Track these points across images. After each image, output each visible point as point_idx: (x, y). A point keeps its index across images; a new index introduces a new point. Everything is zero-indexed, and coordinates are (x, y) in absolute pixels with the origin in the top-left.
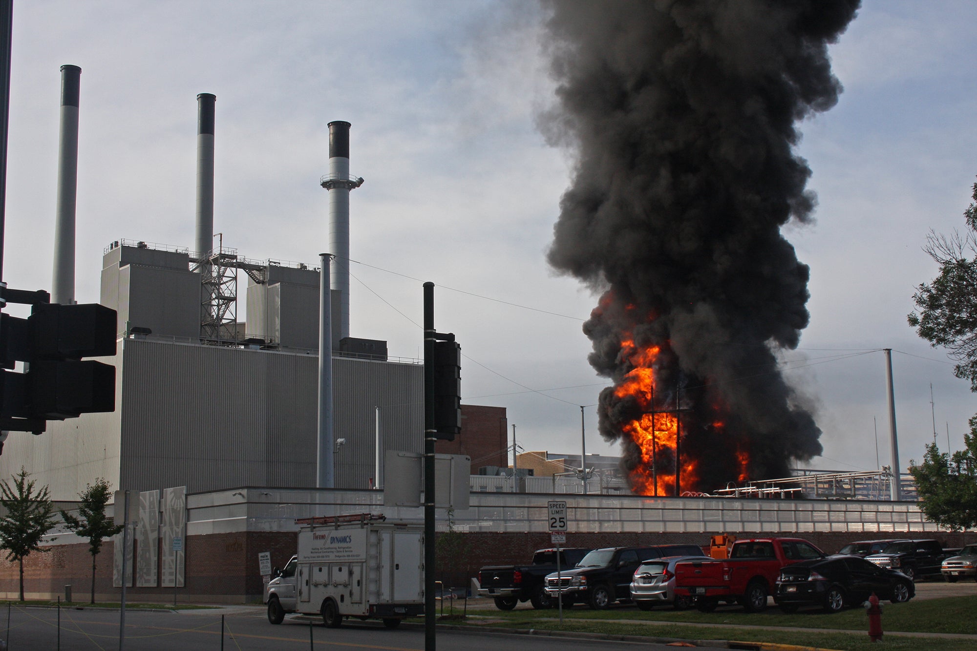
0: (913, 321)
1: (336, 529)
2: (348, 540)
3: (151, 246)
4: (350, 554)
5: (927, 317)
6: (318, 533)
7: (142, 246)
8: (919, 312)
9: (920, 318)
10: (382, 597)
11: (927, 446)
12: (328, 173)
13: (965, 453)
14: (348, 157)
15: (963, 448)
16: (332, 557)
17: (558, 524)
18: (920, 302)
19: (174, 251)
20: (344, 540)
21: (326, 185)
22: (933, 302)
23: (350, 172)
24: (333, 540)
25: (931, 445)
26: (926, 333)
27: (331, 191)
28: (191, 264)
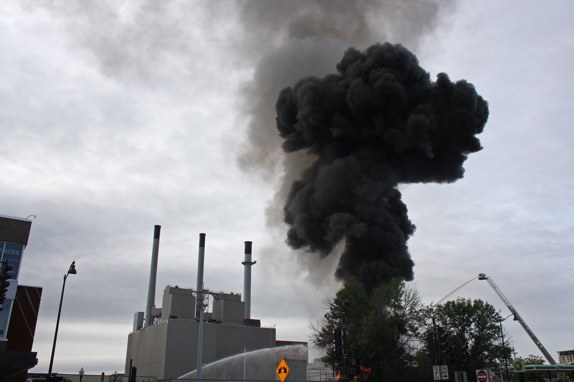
7: (177, 287)
12: (244, 260)
14: (251, 253)
19: (188, 289)
21: (243, 263)
23: (252, 259)
27: (245, 265)
28: (193, 293)
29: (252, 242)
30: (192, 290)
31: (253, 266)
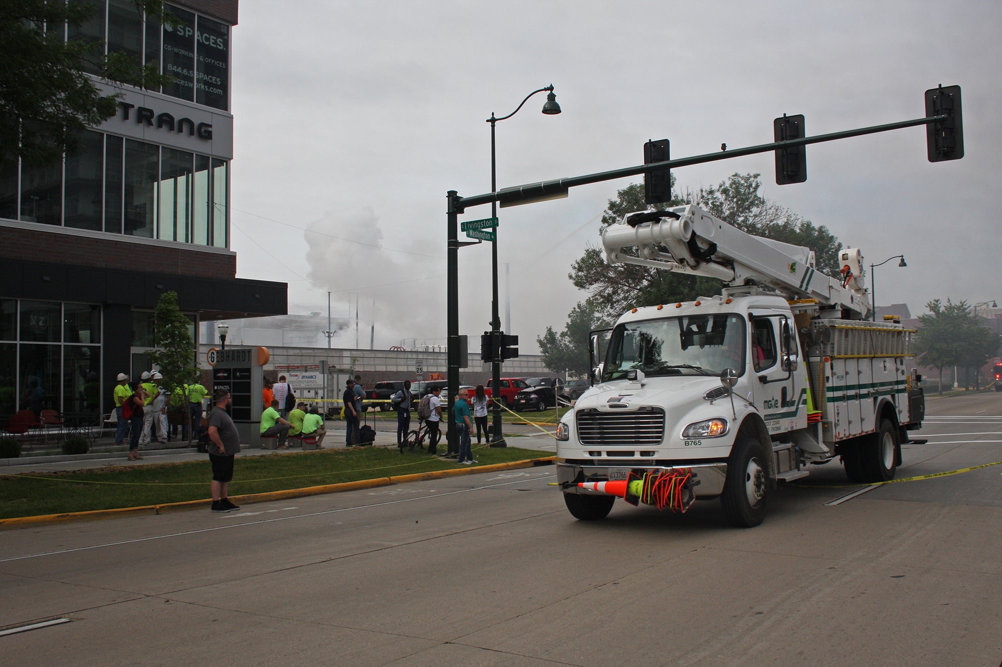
0: (571, 277)
1: (306, 372)
2: (314, 377)
4: (316, 384)
5: (577, 276)
6: (292, 374)
8: (573, 273)
9: (574, 276)
10: (334, 405)
11: (547, 328)
13: (567, 332)
15: (566, 330)
16: (303, 385)
18: (574, 268)
20: (312, 377)
22: (580, 269)
24: (303, 377)
25: (549, 327)
26: (577, 284)
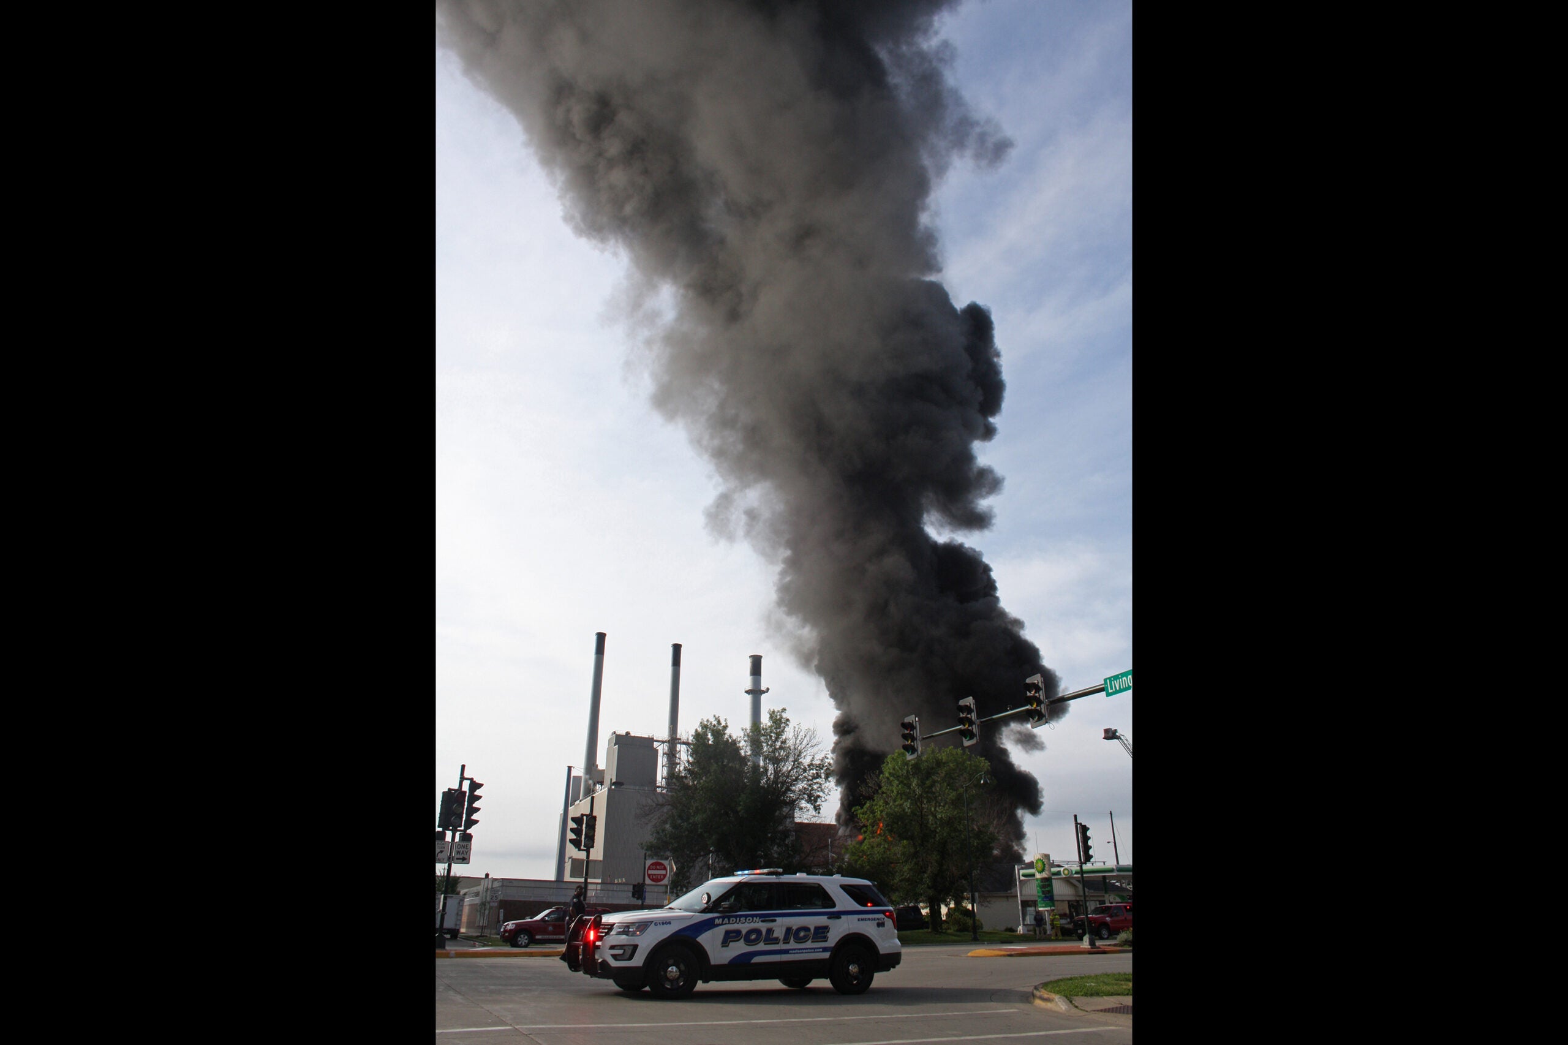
3: (632, 734)
7: (628, 733)
12: (749, 687)
14: (760, 675)
17: (494, 898)
19: (647, 736)
21: (747, 692)
23: (762, 685)
27: (750, 696)
28: (655, 743)
29: (762, 657)
30: (653, 738)
31: (763, 697)
